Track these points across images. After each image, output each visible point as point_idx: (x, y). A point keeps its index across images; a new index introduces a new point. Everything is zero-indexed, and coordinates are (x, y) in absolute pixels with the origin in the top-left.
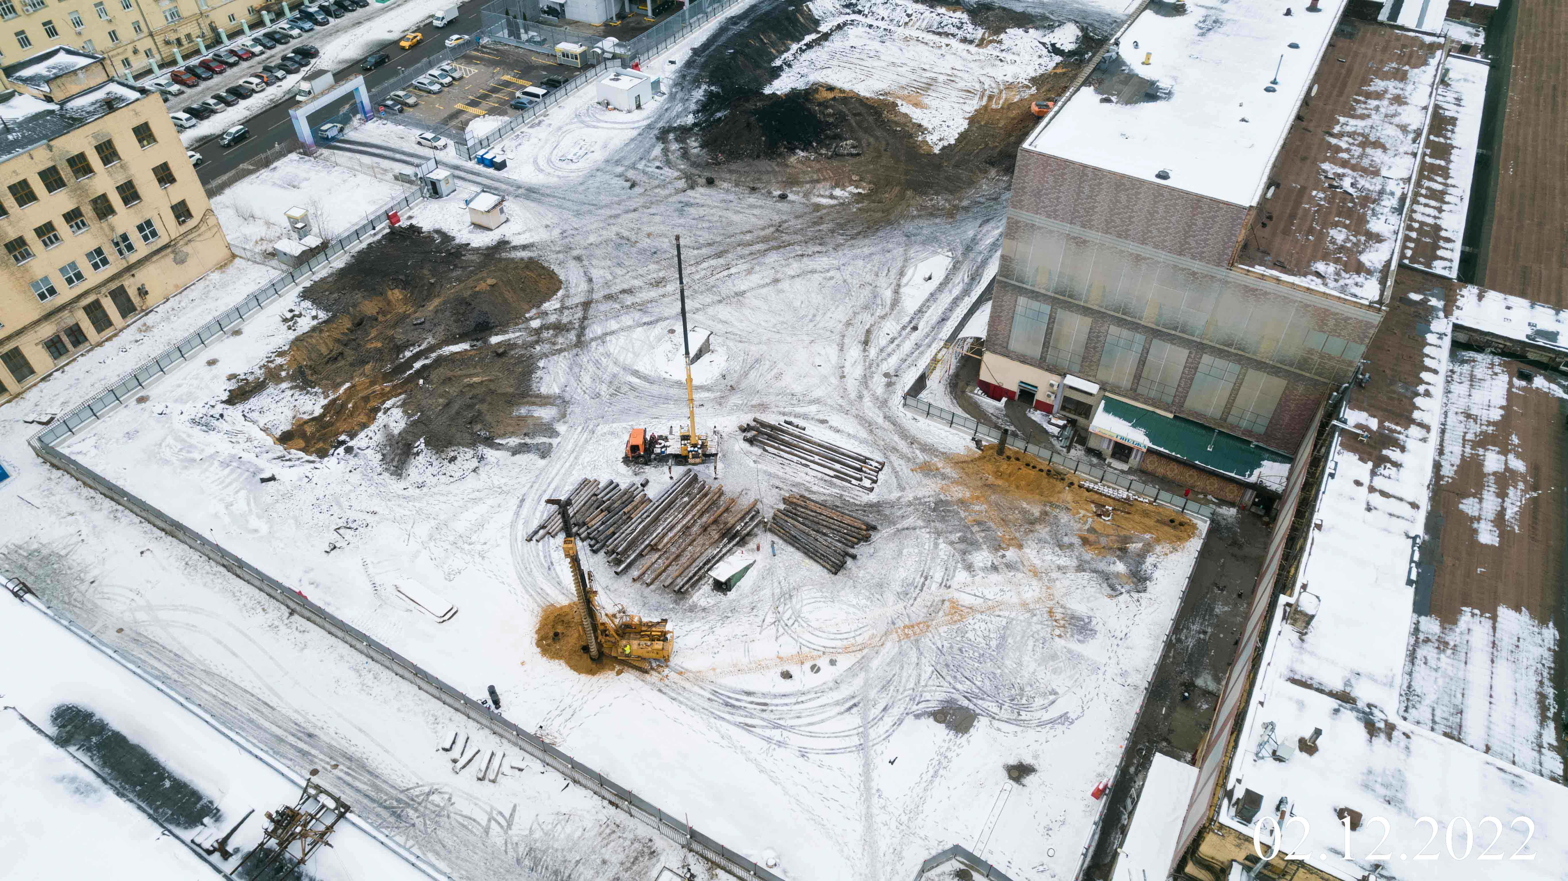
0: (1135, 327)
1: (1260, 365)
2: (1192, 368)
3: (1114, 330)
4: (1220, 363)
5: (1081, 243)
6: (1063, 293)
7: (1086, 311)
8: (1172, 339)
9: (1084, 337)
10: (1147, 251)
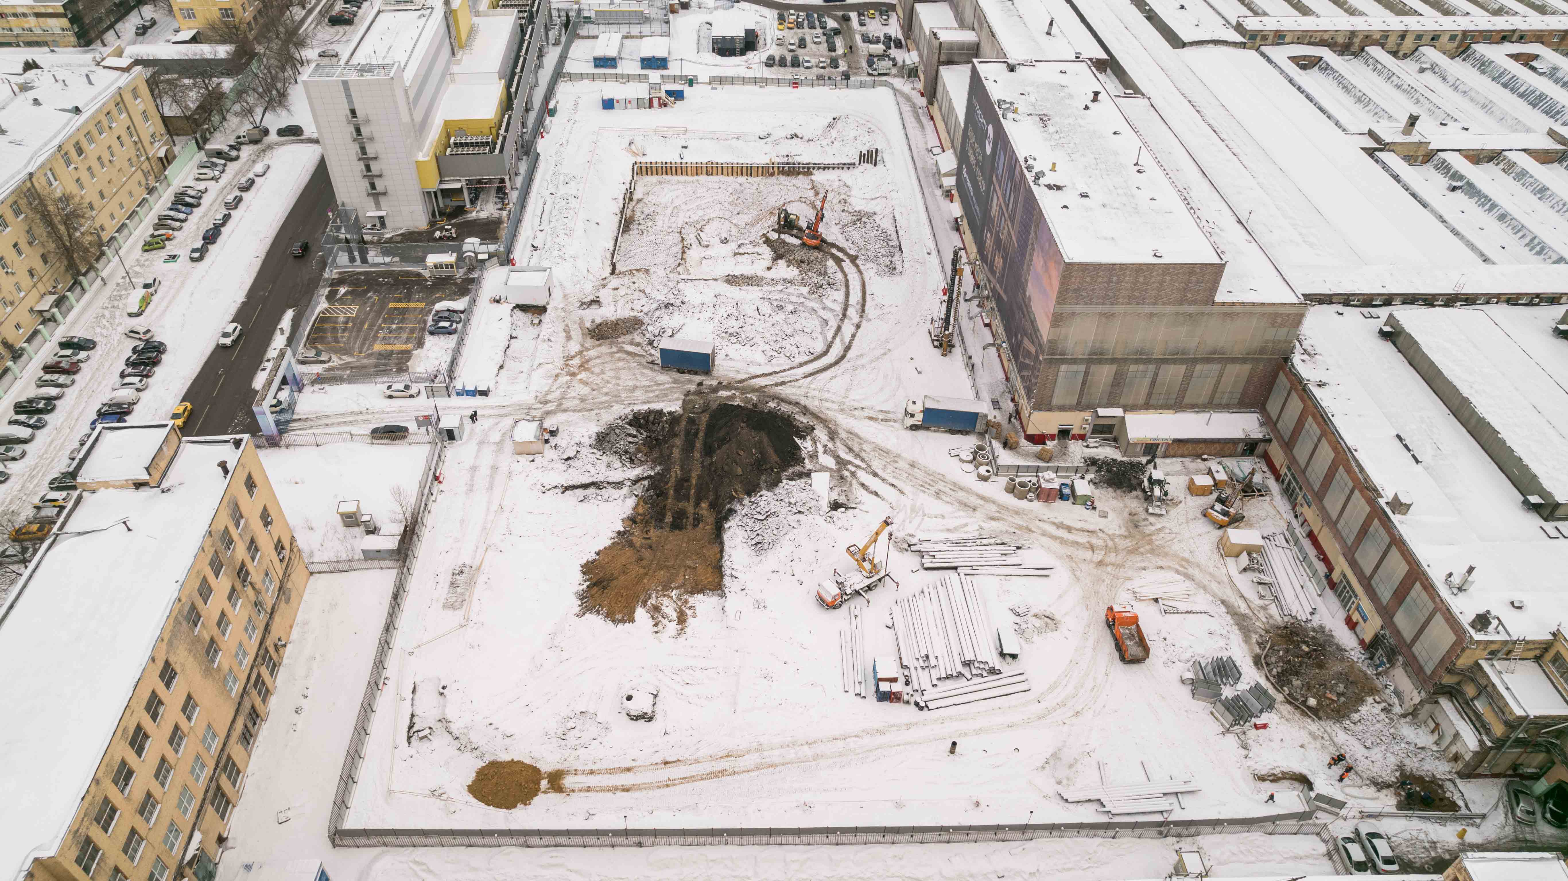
0: (1148, 361)
1: (1234, 360)
2: (1188, 377)
3: (1133, 368)
4: (1207, 367)
5: (1110, 316)
6: (1095, 353)
7: (1113, 361)
8: (1174, 361)
9: (1111, 379)
10: (1158, 309)
